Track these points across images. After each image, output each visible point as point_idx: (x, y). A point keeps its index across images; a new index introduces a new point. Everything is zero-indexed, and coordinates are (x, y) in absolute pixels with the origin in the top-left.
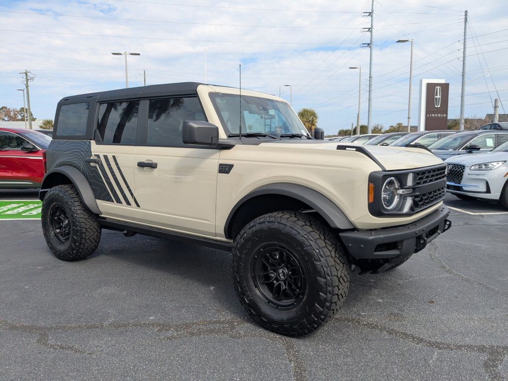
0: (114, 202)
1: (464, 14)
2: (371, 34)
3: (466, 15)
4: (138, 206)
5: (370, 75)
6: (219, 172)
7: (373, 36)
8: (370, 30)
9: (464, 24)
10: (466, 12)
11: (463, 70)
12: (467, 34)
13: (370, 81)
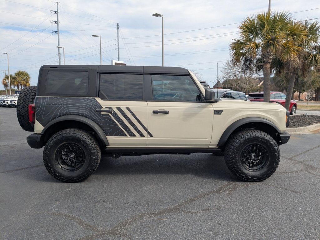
0: (127, 136)
1: (117, 25)
2: (58, 26)
3: (118, 25)
4: (151, 136)
5: (59, 52)
6: (215, 114)
7: (59, 27)
8: (56, 22)
9: (117, 30)
10: (118, 24)
11: (118, 56)
12: (119, 36)
13: (59, 55)
